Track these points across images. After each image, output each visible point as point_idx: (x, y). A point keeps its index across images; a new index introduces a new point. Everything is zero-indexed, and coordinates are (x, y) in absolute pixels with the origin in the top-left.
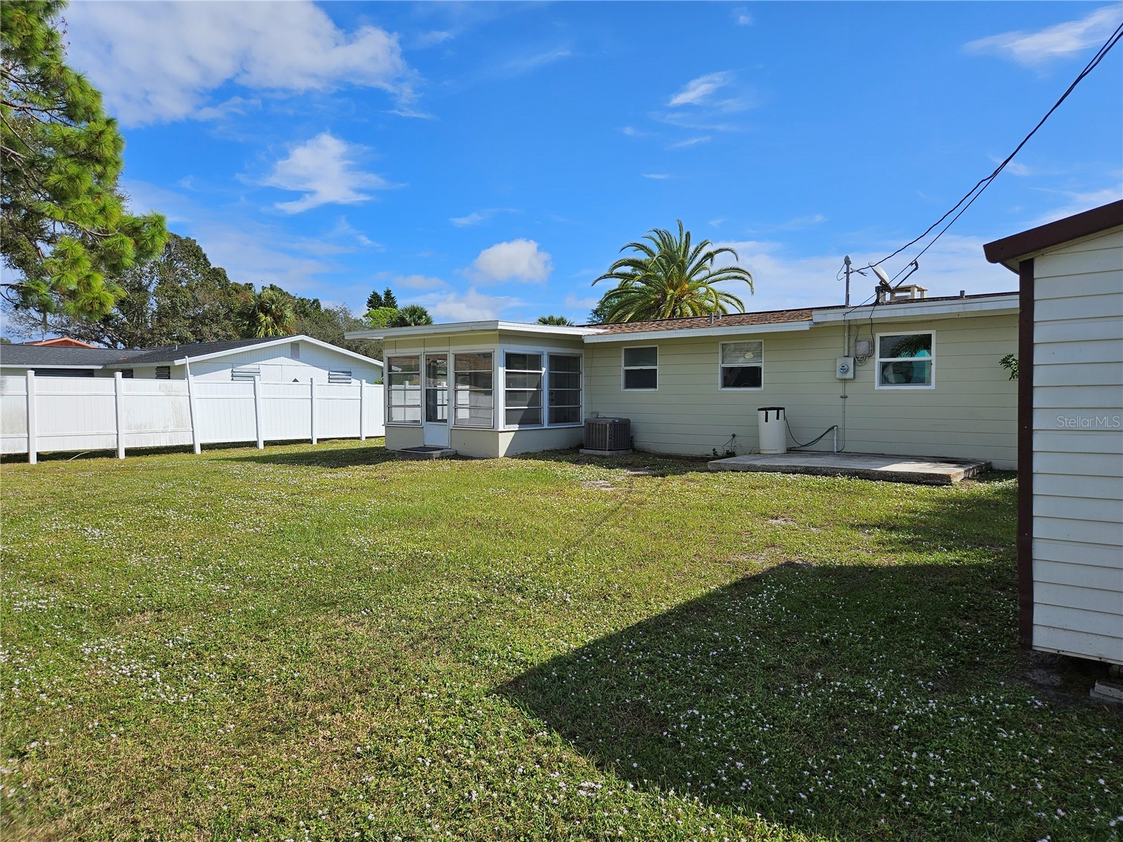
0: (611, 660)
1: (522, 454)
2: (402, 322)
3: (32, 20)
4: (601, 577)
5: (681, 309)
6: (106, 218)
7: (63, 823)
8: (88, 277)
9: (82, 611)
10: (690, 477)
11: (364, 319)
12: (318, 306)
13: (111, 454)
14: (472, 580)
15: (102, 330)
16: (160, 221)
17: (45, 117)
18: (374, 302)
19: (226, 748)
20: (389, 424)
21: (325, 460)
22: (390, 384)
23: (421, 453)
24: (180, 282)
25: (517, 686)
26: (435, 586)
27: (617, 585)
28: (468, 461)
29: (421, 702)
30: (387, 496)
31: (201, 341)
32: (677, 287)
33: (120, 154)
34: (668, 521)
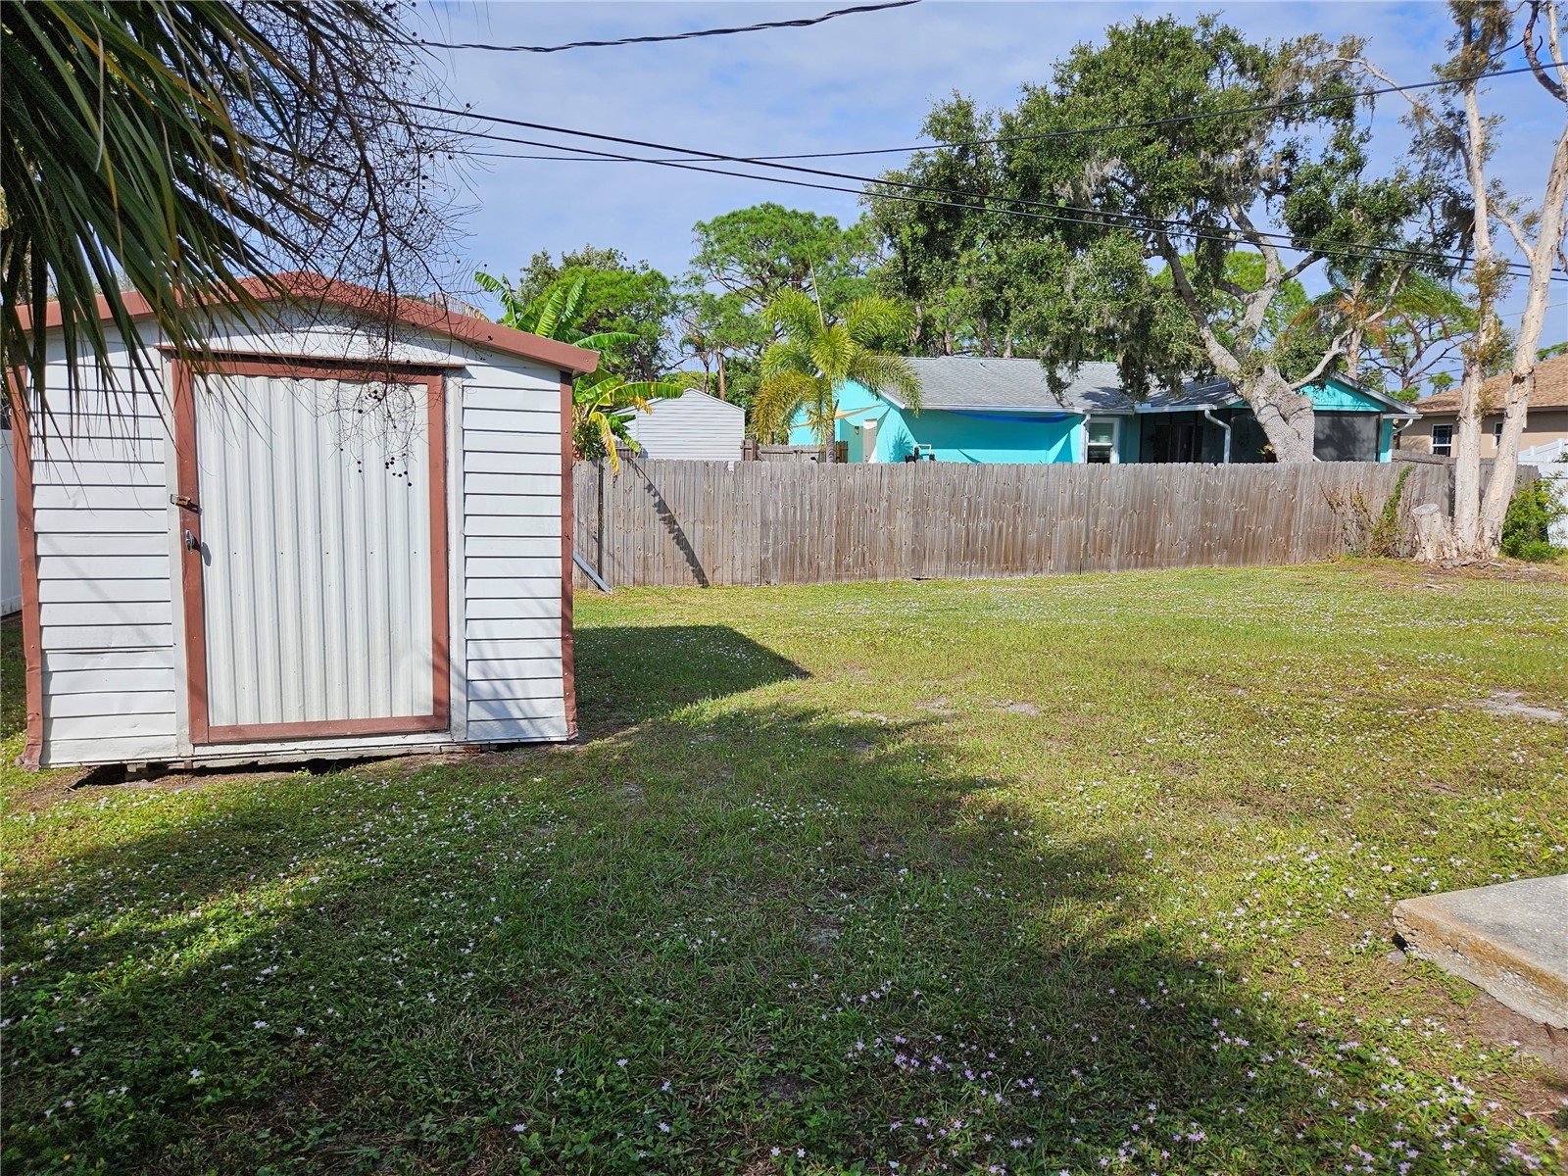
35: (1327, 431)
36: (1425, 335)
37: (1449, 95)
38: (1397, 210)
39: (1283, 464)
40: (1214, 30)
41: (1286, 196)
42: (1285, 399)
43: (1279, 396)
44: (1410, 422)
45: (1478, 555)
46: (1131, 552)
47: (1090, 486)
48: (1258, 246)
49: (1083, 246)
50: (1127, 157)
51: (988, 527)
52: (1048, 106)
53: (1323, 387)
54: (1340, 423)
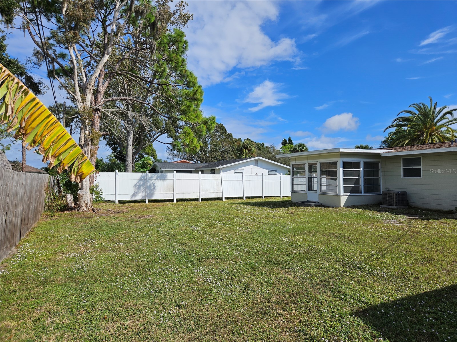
0: (412, 309)
1: (352, 206)
2: (295, 150)
3: (178, 57)
4: (401, 267)
5: (432, 139)
6: (198, 119)
7: (193, 334)
8: (192, 139)
9: (193, 256)
10: (444, 221)
11: (280, 150)
12: (264, 145)
13: (197, 200)
14: (336, 261)
15: (194, 157)
16: (214, 118)
17: (181, 88)
18: (284, 143)
19: (245, 317)
20: (293, 191)
21: (268, 205)
22: (293, 175)
23: (306, 204)
24: (218, 139)
25: (364, 314)
26: (320, 262)
27: (410, 272)
28: (327, 208)
29: (320, 314)
30: (294, 221)
31: (224, 160)
32: (429, 129)
33: (202, 97)
34: (435, 242)
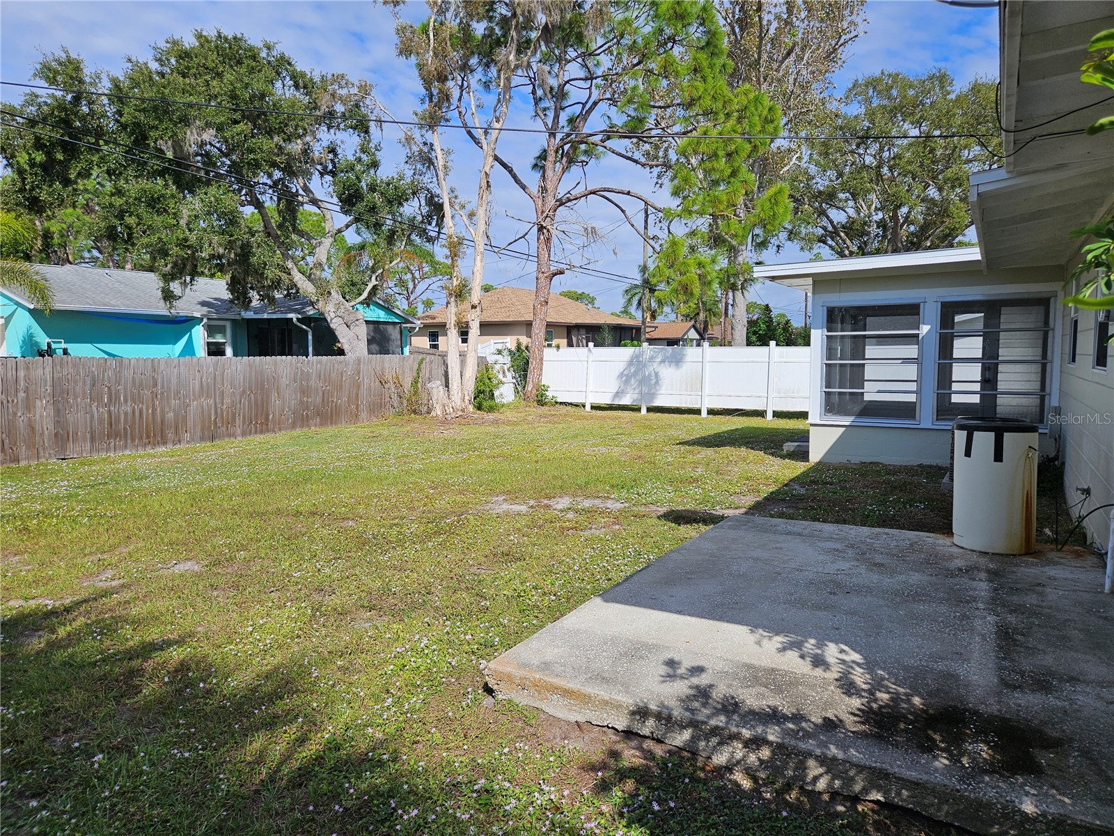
13: (760, 414)
35: (372, 334)
36: (417, 275)
37: (424, 131)
38: (401, 197)
39: (350, 356)
40: (274, 53)
41: (333, 177)
42: (347, 313)
43: (343, 310)
44: (417, 329)
45: (463, 411)
46: (251, 422)
47: (215, 374)
48: (319, 208)
49: (192, 192)
50: (220, 130)
51: (129, 409)
52: (151, 79)
53: (368, 306)
54: (379, 328)
